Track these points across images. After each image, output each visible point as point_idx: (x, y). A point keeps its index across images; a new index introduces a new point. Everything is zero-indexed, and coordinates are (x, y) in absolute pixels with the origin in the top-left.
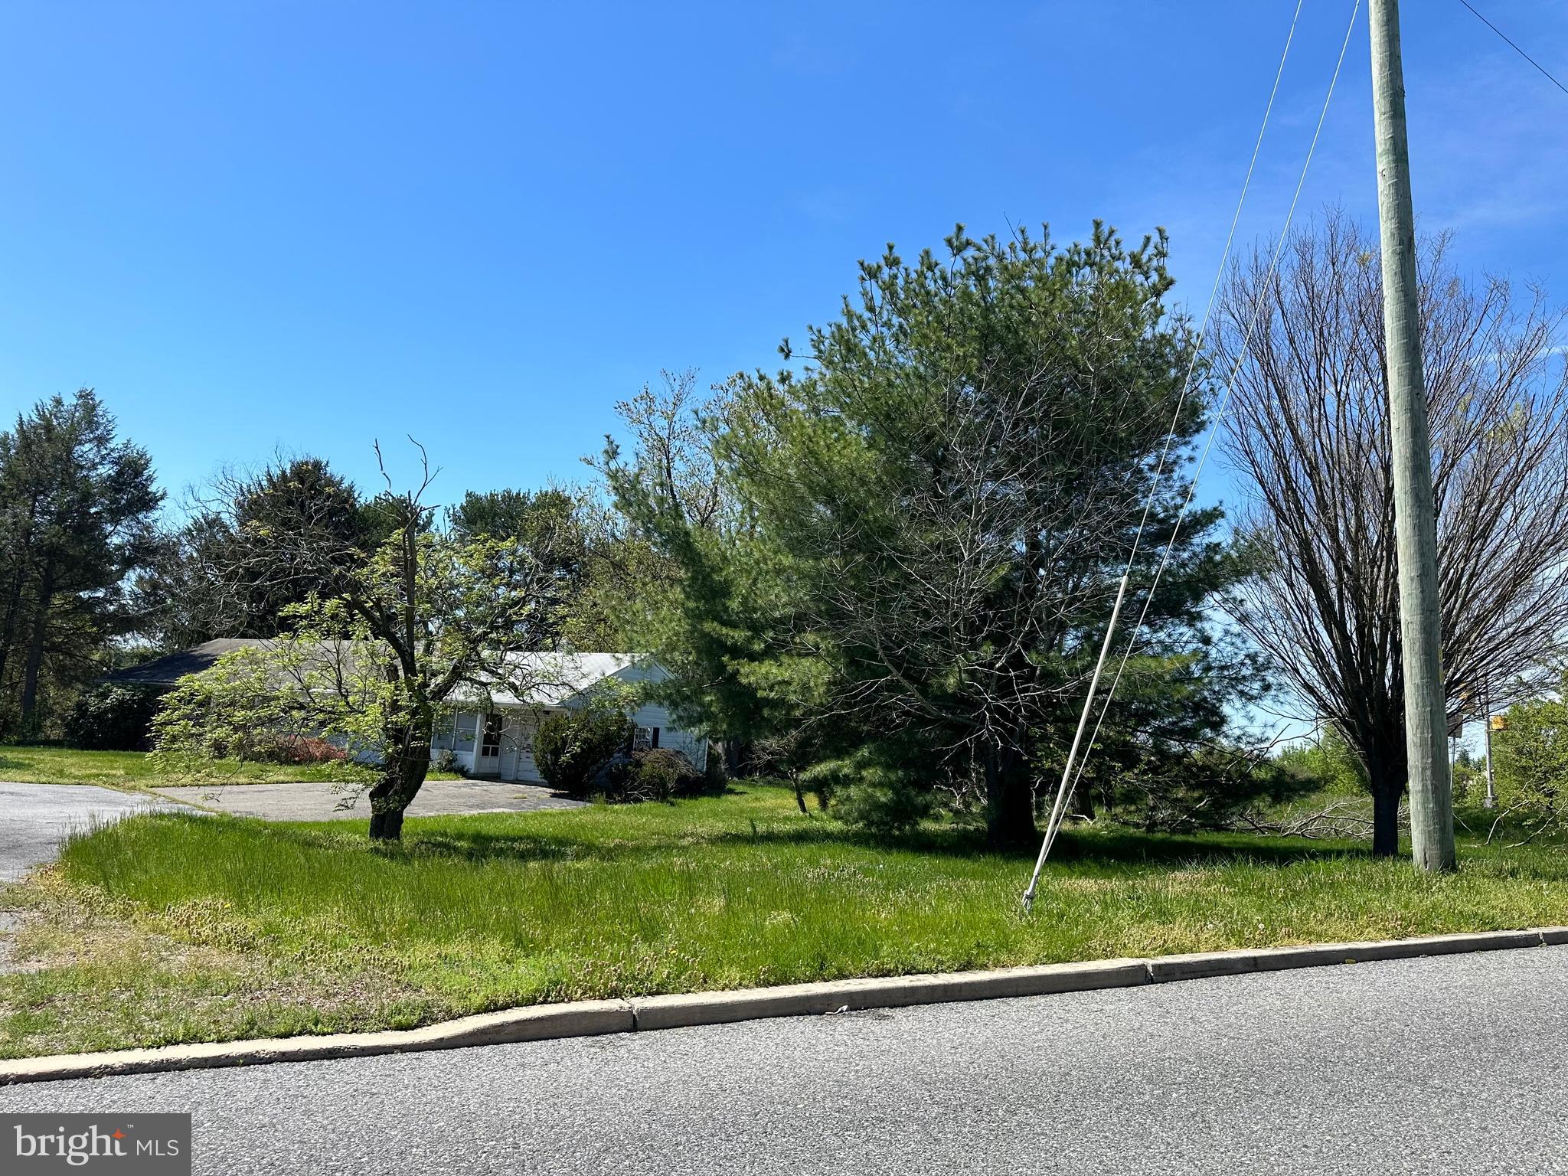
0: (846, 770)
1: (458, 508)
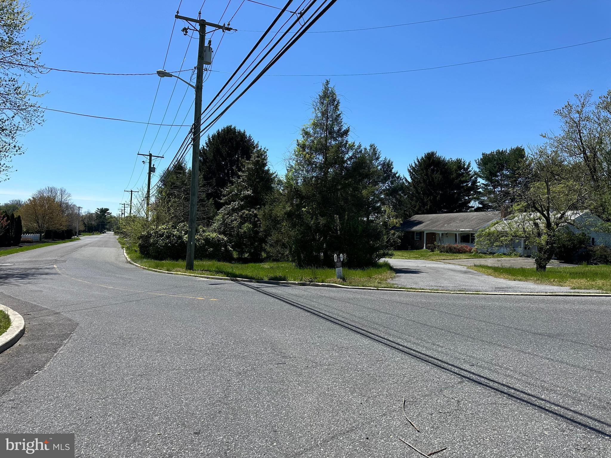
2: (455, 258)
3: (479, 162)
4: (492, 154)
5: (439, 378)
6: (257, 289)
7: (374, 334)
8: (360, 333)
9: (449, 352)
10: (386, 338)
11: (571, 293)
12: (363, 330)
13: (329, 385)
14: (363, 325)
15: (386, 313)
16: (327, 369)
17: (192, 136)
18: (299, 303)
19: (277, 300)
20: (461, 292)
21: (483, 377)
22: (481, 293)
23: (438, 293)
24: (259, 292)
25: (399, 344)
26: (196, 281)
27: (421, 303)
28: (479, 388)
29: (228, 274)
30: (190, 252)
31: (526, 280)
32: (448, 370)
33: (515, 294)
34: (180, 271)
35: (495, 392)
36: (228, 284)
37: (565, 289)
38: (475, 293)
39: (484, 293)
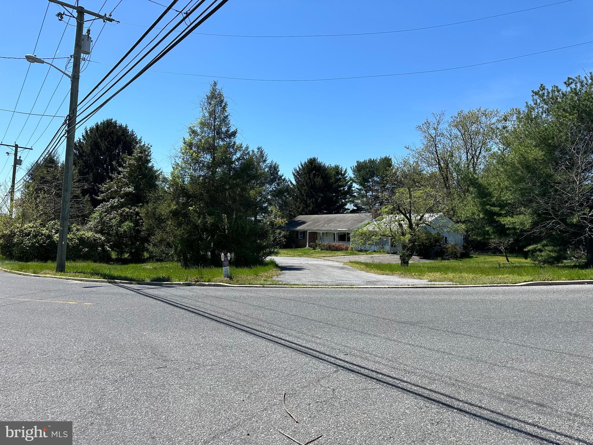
0: (539, 247)
1: (354, 166)
2: (334, 255)
3: (353, 169)
4: (365, 162)
5: (317, 369)
6: (137, 291)
7: (258, 331)
8: (245, 331)
9: (326, 343)
10: (269, 334)
11: (428, 285)
12: (248, 328)
13: (212, 385)
14: (248, 323)
15: (271, 309)
16: (210, 369)
17: (66, 128)
18: (184, 304)
19: (159, 302)
20: (338, 287)
21: (356, 365)
22: (355, 287)
23: (318, 288)
24: (139, 295)
25: (281, 339)
26: (68, 284)
27: (303, 298)
28: (352, 376)
29: (105, 276)
30: (61, 252)
31: (393, 275)
32: (325, 360)
33: (383, 287)
34: (49, 274)
35: (365, 378)
36: (106, 287)
37: (424, 282)
38: (350, 287)
39: (357, 287)
